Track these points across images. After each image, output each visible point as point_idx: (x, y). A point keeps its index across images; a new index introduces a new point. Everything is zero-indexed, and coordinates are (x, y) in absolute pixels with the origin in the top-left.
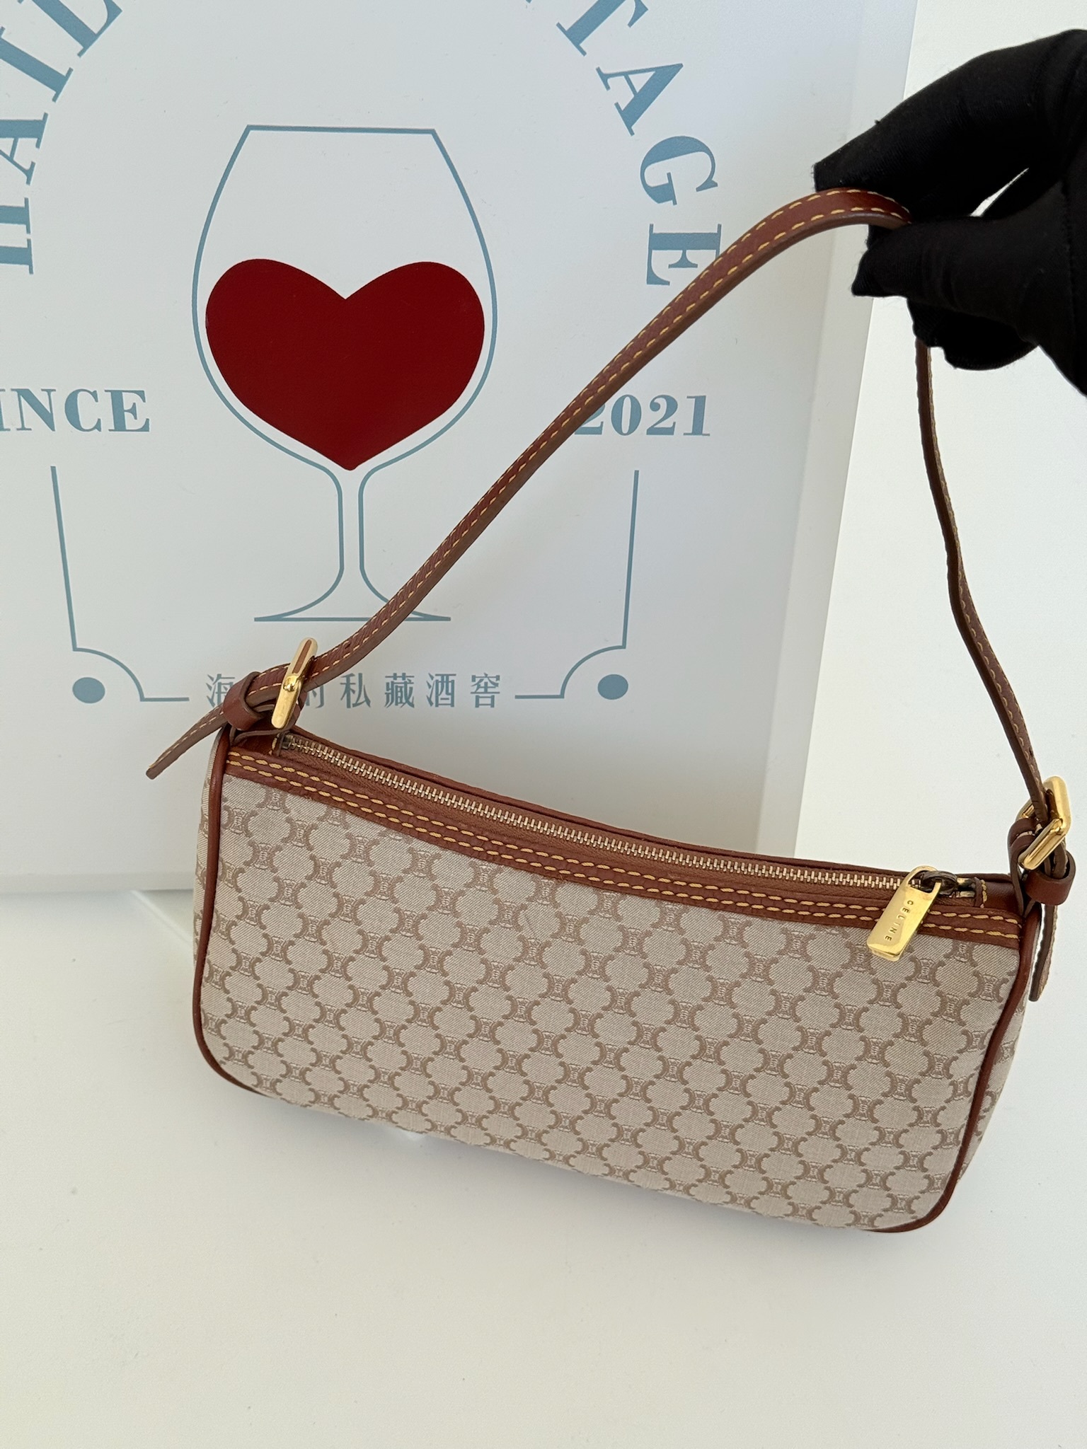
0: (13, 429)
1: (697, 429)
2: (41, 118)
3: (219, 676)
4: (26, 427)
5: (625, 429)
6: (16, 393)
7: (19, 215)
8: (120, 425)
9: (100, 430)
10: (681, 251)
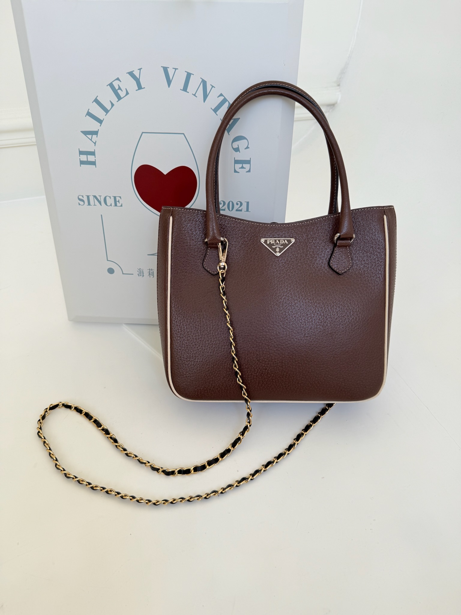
0: (93, 205)
1: (247, 210)
2: (97, 130)
3: (140, 269)
4: (96, 205)
5: (231, 210)
6: (93, 196)
7: (93, 153)
8: (116, 205)
9: (111, 206)
10: (241, 165)
